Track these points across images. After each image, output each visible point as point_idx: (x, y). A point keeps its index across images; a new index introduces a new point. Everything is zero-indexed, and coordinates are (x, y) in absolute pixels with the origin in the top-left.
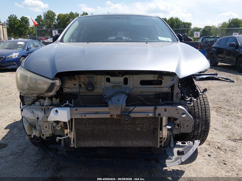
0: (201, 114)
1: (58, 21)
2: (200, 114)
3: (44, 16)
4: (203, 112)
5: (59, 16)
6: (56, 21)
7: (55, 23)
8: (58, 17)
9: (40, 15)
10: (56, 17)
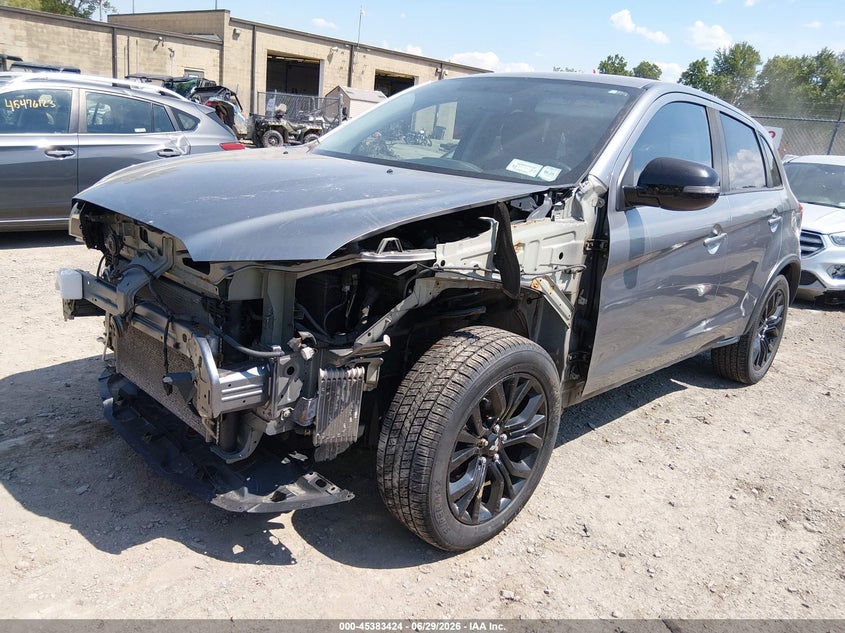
0: (409, 425)
1: (760, 84)
2: (407, 424)
3: (717, 63)
4: (415, 423)
5: (773, 64)
6: (753, 82)
7: (750, 88)
8: (767, 66)
9: (703, 60)
10: (759, 69)
